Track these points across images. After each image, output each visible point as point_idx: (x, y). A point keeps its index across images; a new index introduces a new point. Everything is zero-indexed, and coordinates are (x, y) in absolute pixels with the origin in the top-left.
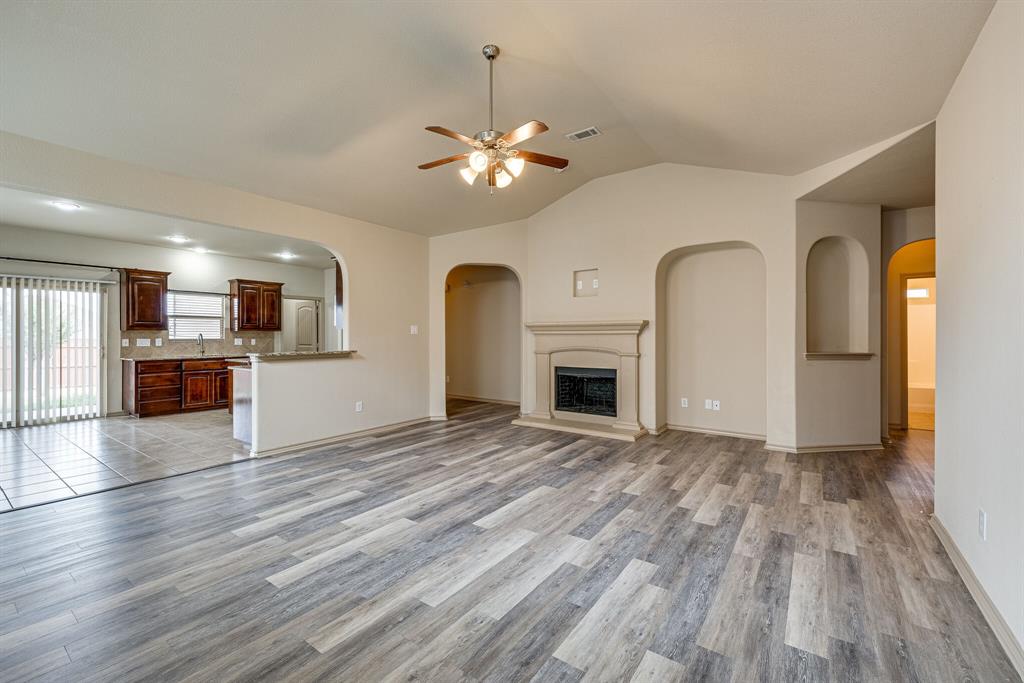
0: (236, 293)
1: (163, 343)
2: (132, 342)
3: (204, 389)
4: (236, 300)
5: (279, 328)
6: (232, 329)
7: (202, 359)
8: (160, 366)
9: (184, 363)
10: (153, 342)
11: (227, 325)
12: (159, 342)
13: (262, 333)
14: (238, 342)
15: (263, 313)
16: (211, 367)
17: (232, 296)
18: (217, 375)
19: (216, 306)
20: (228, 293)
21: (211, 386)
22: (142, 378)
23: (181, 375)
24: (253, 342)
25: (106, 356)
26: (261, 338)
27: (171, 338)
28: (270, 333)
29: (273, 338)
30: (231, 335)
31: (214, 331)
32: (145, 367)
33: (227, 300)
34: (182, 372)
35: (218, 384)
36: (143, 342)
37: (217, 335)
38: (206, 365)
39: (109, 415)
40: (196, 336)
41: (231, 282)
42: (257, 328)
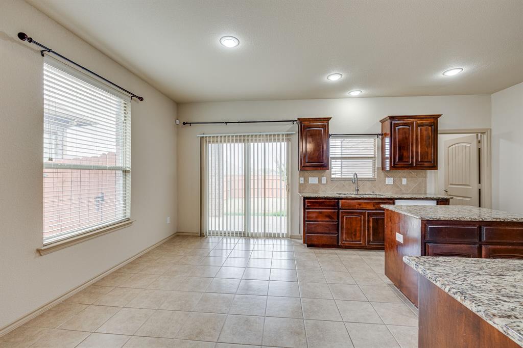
0: (388, 132)
1: (327, 182)
2: (306, 180)
3: (358, 228)
4: (387, 140)
5: (434, 166)
6: (383, 168)
7: (356, 199)
8: (323, 202)
9: (340, 201)
10: (320, 181)
11: (378, 164)
12: (324, 180)
13: (414, 173)
14: (389, 181)
15: (416, 150)
16: (364, 206)
17: (383, 135)
18: (369, 215)
19: (369, 147)
20: (380, 132)
21: (364, 226)
22: (308, 212)
23: (338, 212)
24: (404, 181)
25: (290, 191)
26: (412, 177)
27: (333, 176)
28: (421, 173)
29: (426, 177)
30: (382, 174)
31: (367, 171)
32: (311, 203)
33: (378, 140)
34: (339, 209)
35: (371, 225)
36: (313, 180)
37: (370, 175)
38: (360, 204)
39: (292, 237)
40: (351, 176)
41: (382, 121)
42: (410, 167)
